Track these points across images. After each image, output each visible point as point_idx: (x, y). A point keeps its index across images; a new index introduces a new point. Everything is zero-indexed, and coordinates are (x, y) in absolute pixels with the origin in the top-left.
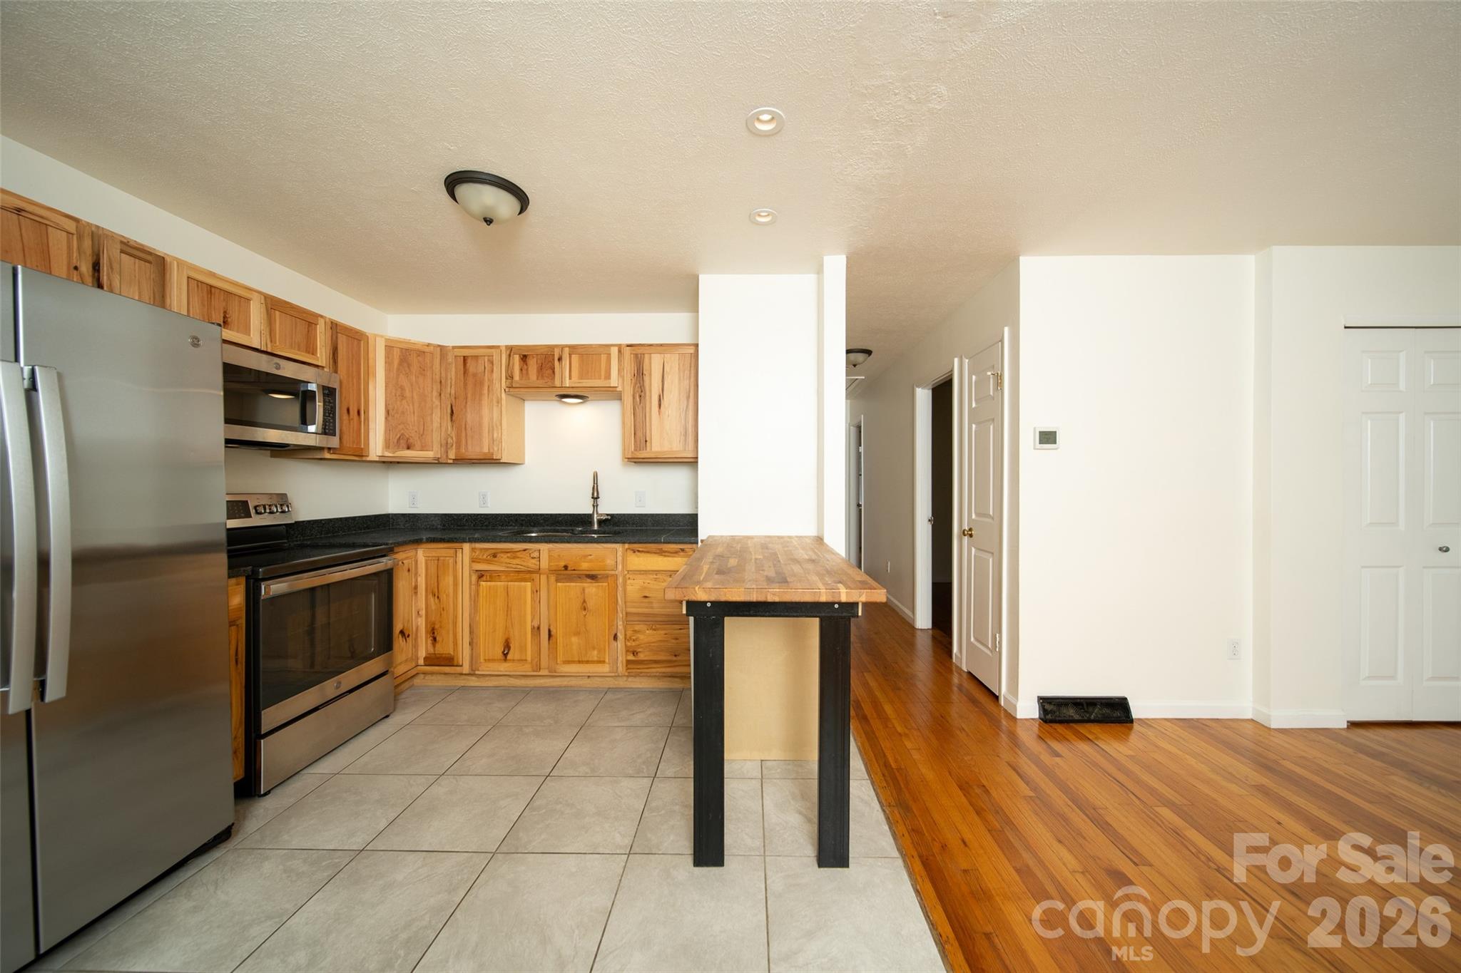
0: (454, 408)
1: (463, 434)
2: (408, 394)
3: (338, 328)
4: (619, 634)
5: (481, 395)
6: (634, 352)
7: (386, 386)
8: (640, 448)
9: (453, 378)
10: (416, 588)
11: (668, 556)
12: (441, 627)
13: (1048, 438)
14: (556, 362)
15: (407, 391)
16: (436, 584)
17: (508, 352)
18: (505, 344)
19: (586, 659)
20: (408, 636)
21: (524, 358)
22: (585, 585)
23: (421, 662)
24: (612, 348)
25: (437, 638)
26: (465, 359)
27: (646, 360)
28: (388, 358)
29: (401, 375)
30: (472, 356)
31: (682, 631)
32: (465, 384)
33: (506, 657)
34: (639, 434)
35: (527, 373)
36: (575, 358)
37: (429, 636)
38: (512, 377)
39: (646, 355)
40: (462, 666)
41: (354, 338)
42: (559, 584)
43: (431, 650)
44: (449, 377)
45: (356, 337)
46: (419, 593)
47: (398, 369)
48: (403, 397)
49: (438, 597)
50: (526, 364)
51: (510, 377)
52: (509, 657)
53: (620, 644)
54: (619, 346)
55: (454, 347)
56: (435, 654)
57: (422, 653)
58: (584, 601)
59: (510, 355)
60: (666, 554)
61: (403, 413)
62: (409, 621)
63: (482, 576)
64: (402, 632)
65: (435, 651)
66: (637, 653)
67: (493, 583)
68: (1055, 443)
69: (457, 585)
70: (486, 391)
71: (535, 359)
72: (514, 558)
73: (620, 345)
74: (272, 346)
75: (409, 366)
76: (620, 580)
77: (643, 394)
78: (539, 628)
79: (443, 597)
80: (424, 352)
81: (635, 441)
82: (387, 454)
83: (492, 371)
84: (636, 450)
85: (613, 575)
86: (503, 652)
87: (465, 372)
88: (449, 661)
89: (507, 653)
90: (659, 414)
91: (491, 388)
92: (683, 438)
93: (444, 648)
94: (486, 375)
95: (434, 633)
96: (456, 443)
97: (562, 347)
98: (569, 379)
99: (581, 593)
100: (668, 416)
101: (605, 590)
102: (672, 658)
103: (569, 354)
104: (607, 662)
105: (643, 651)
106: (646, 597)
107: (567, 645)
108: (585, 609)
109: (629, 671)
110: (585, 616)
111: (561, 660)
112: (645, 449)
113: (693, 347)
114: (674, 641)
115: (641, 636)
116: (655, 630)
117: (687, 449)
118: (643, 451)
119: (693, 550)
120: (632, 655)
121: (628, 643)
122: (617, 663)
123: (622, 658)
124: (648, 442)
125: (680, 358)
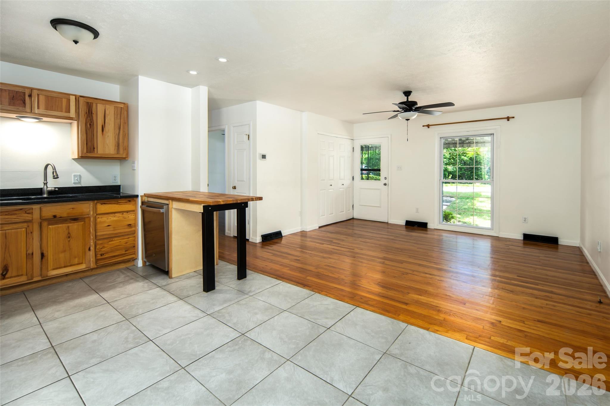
4: (91, 247)
6: (87, 101)
8: (91, 151)
13: (264, 157)
14: (27, 98)
19: (69, 265)
22: (69, 224)
24: (71, 96)
27: (94, 105)
31: (129, 239)
33: (4, 277)
34: (89, 144)
36: (42, 98)
42: (50, 226)
52: (7, 276)
53: (92, 253)
54: (75, 95)
58: (69, 233)
60: (121, 203)
66: (103, 255)
68: (265, 158)
76: (92, 219)
77: (92, 124)
78: (32, 254)
81: (87, 149)
84: (87, 152)
85: (87, 217)
89: (6, 274)
90: (102, 135)
97: (32, 89)
98: (38, 109)
99: (67, 229)
100: (108, 136)
101: (83, 226)
102: (124, 252)
103: (38, 94)
104: (84, 263)
105: (107, 253)
106: (109, 226)
107: (56, 259)
108: (69, 237)
109: (98, 264)
110: (69, 241)
111: (52, 268)
112: (93, 152)
113: (123, 104)
114: (125, 244)
115: (106, 245)
116: (114, 241)
117: (119, 153)
118: (92, 153)
119: (135, 201)
120: (100, 256)
121: (98, 251)
122: (90, 262)
123: (93, 259)
124: (95, 149)
125: (115, 108)
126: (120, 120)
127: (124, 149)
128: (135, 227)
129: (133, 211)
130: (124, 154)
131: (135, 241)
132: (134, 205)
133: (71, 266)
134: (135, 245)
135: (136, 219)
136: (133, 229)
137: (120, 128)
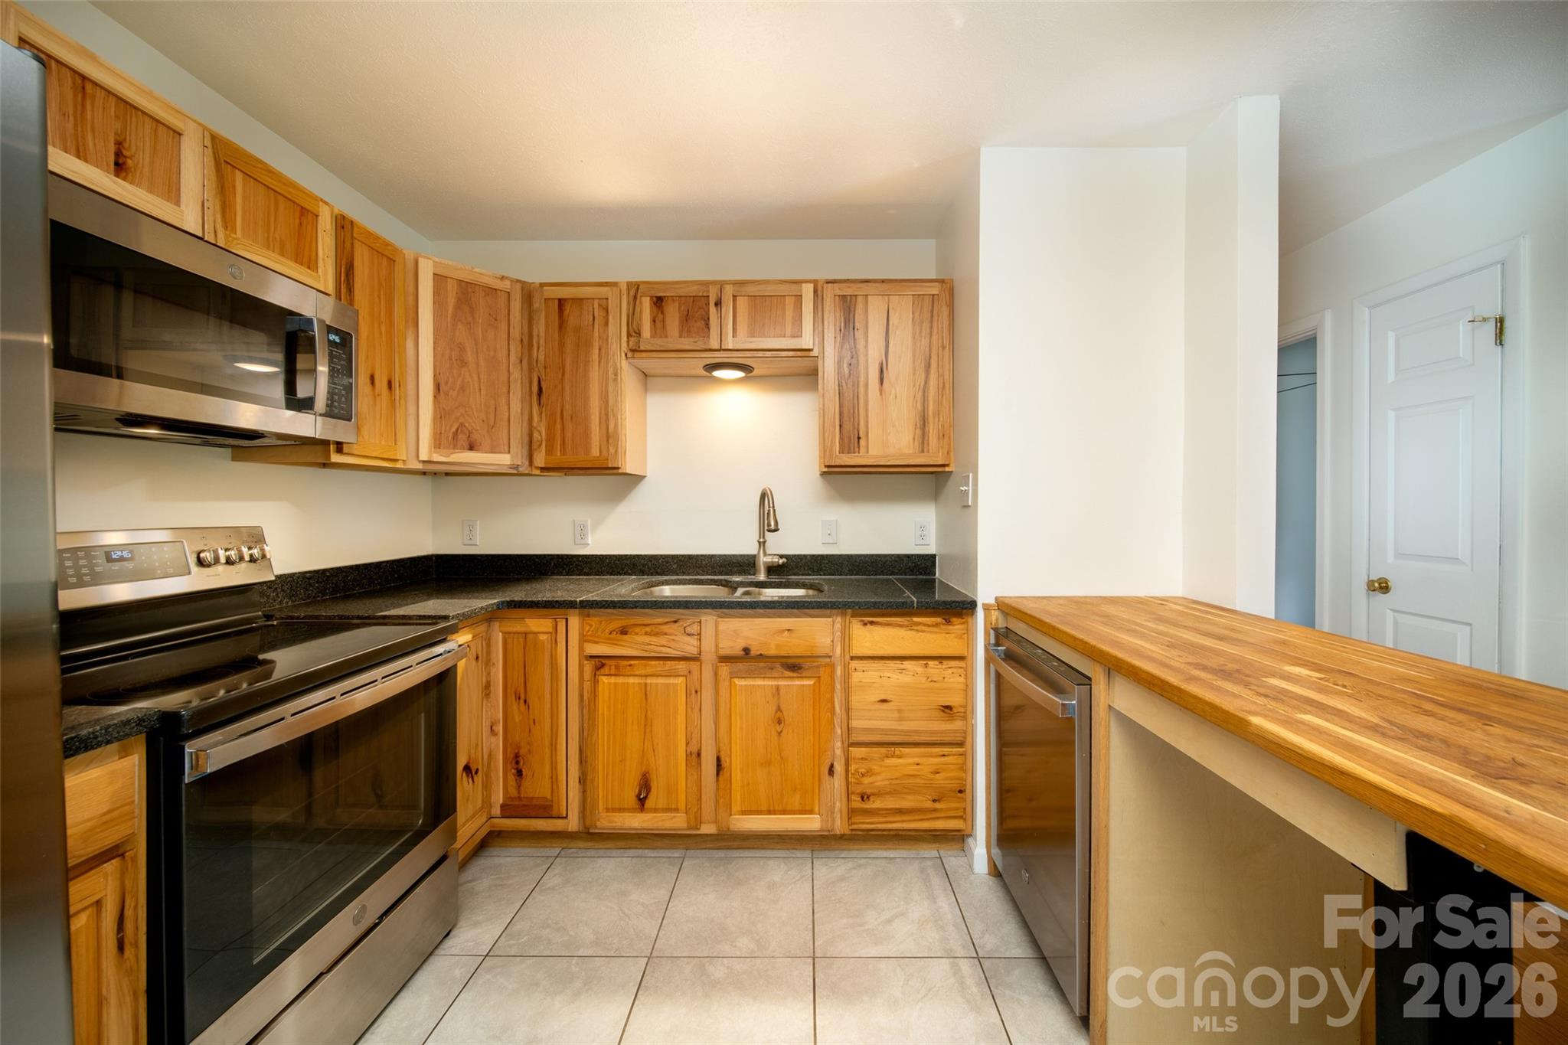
0: (543, 383)
1: (558, 426)
2: (470, 357)
3: (355, 229)
4: (836, 765)
5: (587, 362)
6: (840, 293)
7: (435, 343)
8: (849, 449)
9: (542, 334)
10: (487, 686)
11: (923, 632)
12: (530, 752)
14: (712, 309)
15: (469, 353)
16: (522, 680)
17: (632, 293)
18: (626, 280)
19: (780, 808)
20: (477, 772)
21: (659, 302)
22: (782, 683)
23: (496, 811)
24: (804, 286)
25: (524, 773)
26: (561, 302)
27: (860, 306)
28: (439, 295)
29: (460, 326)
30: (572, 299)
31: (946, 758)
32: (562, 345)
33: (643, 805)
34: (847, 426)
35: (664, 327)
36: (742, 303)
37: (509, 767)
38: (639, 334)
39: (860, 299)
40: (566, 817)
41: (383, 254)
42: (738, 682)
43: (513, 792)
44: (535, 333)
45: (386, 253)
46: (492, 695)
47: (454, 316)
48: (462, 363)
49: (525, 702)
50: (662, 313)
51: (634, 332)
52: (649, 804)
53: (838, 781)
54: (815, 282)
55: (542, 285)
56: (520, 798)
57: (498, 797)
58: (779, 709)
59: (635, 297)
60: (919, 628)
61: (463, 389)
62: (477, 745)
63: (603, 665)
64: (467, 768)
65: (519, 793)
66: (868, 797)
67: (620, 680)
69: (557, 681)
70: (595, 356)
71: (677, 304)
72: (657, 634)
73: (817, 280)
74: (226, 237)
75: (472, 311)
76: (839, 671)
77: (854, 361)
78: (699, 755)
79: (533, 700)
80: (496, 289)
81: (841, 439)
82: (437, 458)
83: (607, 323)
84: (842, 452)
85: (827, 665)
86: (638, 796)
87: (562, 325)
88: (545, 810)
89: (646, 798)
90: (881, 394)
91: (603, 351)
92: (918, 431)
93: (537, 787)
94: (596, 330)
95: (517, 763)
96: (548, 440)
97: (721, 284)
98: (733, 337)
99: (774, 696)
100: (896, 397)
101: (814, 690)
102: (929, 804)
103: (733, 296)
104: (817, 812)
105: (879, 794)
106: (884, 701)
107: (748, 784)
108: (780, 723)
109: (855, 827)
110: (779, 733)
111: (739, 808)
112: (857, 450)
113: (937, 284)
114: (932, 776)
115: (877, 769)
116: (899, 757)
117: (925, 450)
118: (854, 453)
119: (967, 622)
120: (860, 799)
121: (853, 780)
122: (833, 813)
123: (840, 805)
124: (860, 440)
125: (916, 302)
126: (928, 340)
127: (941, 435)
128: (964, 718)
129: (961, 658)
130: (940, 454)
131: (965, 772)
132: (960, 637)
133: (784, 812)
134: (965, 785)
135: (968, 689)
136: (958, 725)
137: (928, 366)
